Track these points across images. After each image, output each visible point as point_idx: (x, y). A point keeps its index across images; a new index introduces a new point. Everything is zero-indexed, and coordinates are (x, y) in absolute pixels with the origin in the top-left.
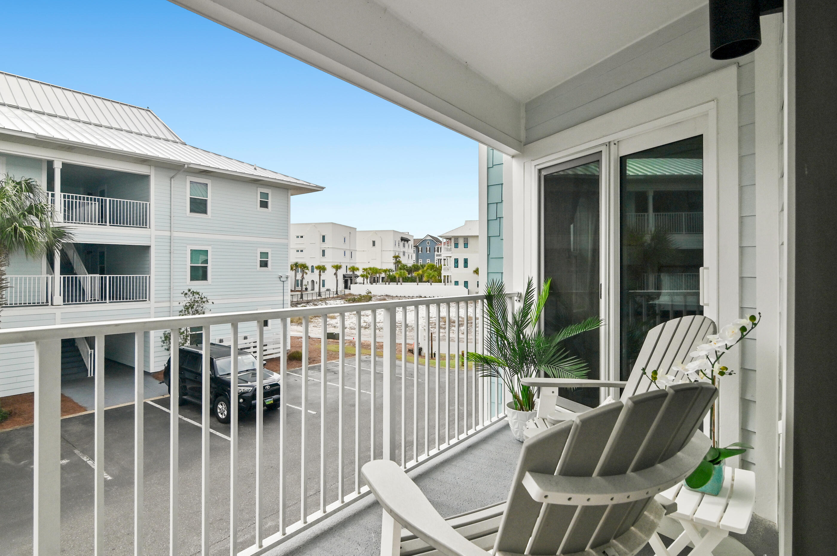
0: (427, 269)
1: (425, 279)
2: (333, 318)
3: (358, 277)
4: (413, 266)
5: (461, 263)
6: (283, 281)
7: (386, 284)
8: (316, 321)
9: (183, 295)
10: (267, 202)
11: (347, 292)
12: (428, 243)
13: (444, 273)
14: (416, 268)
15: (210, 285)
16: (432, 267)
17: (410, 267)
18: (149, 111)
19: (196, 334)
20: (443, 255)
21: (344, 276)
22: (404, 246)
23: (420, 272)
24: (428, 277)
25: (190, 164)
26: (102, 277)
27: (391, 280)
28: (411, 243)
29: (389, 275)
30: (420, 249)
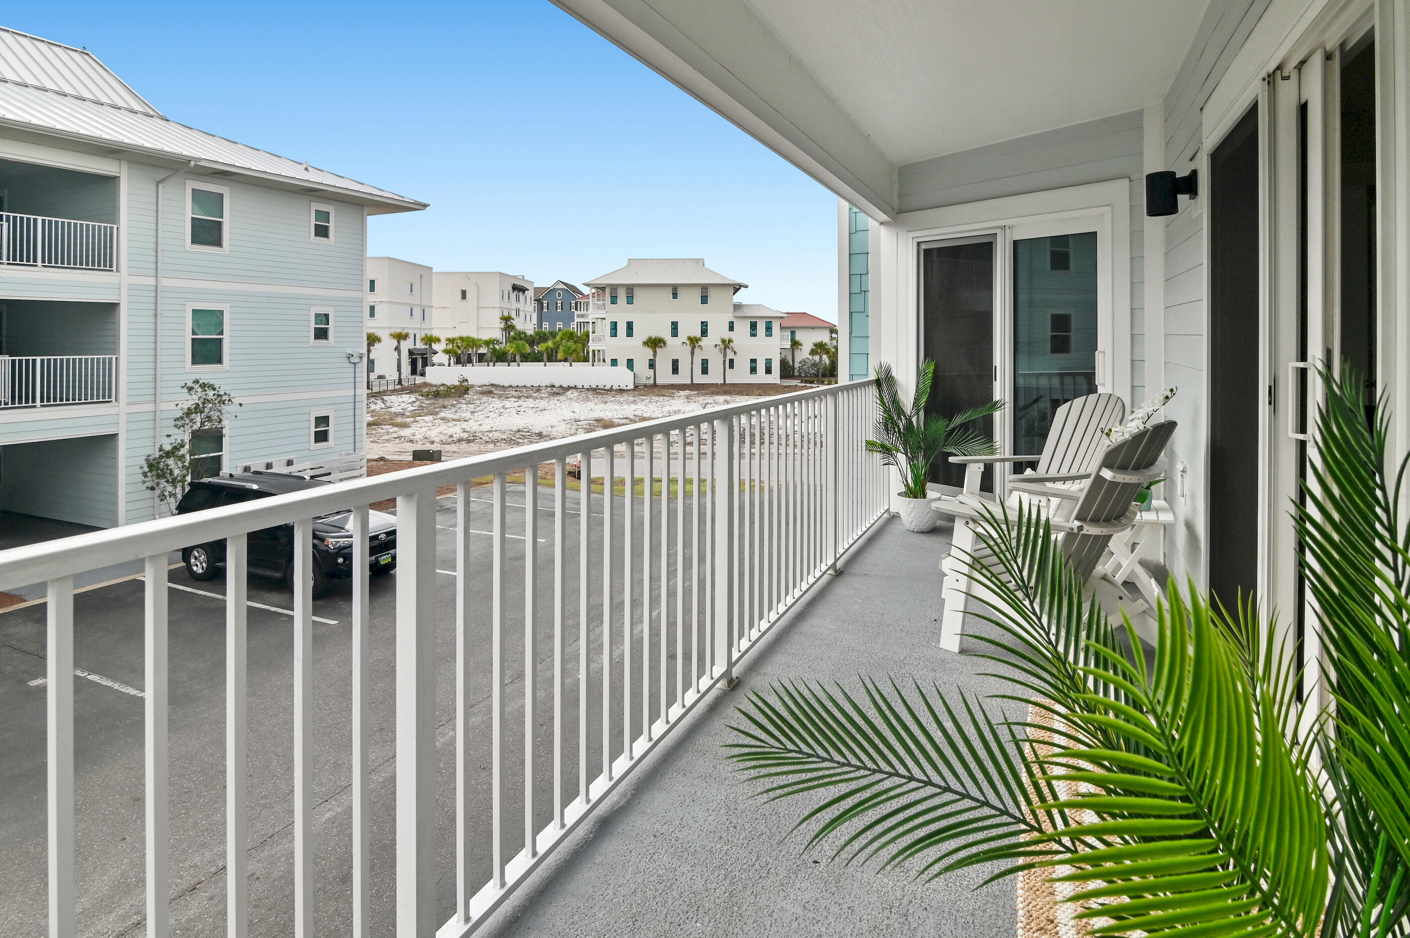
0: (562, 339)
1: (560, 355)
2: (404, 427)
3: (435, 354)
4: (537, 333)
5: (622, 329)
6: (355, 364)
7: (488, 365)
8: (374, 432)
9: (185, 390)
10: (327, 227)
11: (419, 380)
12: (559, 295)
13: (592, 346)
14: (541, 337)
15: (227, 372)
16: (571, 336)
17: (531, 335)
18: (87, 54)
19: (208, 458)
20: (591, 316)
21: (411, 352)
22: (518, 300)
23: (550, 344)
24: (565, 352)
25: (200, 159)
26: (13, 362)
27: (497, 359)
28: (530, 294)
29: (494, 349)
30: (545, 305)
